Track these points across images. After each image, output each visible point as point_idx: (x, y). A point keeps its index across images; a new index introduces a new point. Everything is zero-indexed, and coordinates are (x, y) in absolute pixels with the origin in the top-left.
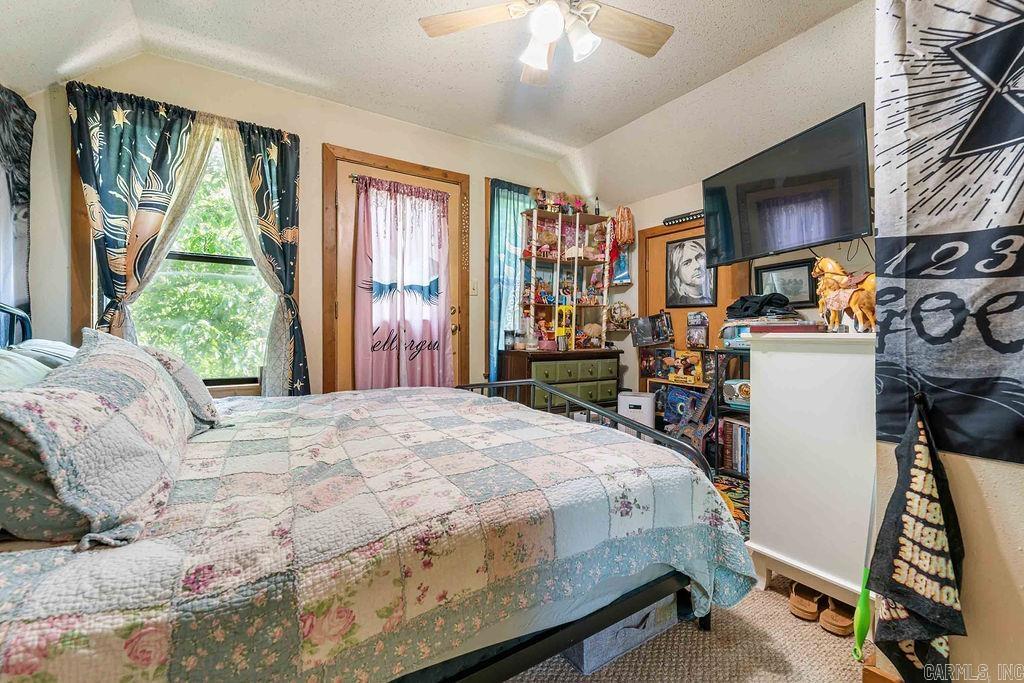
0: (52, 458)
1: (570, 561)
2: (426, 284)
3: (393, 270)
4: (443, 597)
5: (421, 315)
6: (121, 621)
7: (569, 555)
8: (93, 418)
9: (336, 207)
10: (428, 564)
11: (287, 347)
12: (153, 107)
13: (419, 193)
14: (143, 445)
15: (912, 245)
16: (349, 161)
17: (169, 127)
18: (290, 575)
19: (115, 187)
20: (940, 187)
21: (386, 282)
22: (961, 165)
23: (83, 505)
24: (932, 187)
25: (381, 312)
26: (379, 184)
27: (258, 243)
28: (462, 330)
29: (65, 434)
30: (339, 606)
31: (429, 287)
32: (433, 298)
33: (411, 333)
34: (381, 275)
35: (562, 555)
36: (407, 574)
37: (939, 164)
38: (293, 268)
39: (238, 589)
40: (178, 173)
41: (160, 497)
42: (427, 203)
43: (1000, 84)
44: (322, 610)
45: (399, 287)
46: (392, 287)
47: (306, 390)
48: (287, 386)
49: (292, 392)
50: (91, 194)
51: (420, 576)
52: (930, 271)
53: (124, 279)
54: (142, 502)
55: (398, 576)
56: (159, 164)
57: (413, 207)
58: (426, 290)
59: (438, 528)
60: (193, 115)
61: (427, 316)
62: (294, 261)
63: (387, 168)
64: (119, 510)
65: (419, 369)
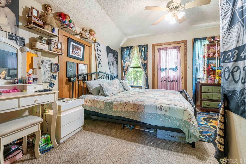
0: (103, 89)
1: (147, 113)
2: (174, 68)
3: (166, 65)
4: (127, 110)
5: (173, 75)
6: (103, 101)
7: (146, 112)
8: (107, 86)
9: (154, 55)
10: (126, 105)
11: (145, 81)
12: (129, 47)
13: (172, 48)
14: (111, 89)
15: (224, 54)
16: (157, 46)
17: (130, 50)
18: (113, 101)
19: (124, 60)
20: (227, 38)
21: (164, 68)
22: (230, 31)
23: (105, 93)
24: (226, 38)
25: (163, 74)
26: (162, 49)
27: (141, 64)
28: (185, 78)
29: (105, 87)
30: (116, 106)
31: (175, 68)
32: (176, 71)
33: (170, 79)
34: (163, 67)
35: (145, 112)
36: (123, 106)
37: (226, 32)
38: (146, 68)
39: (110, 101)
40: (131, 56)
41: (112, 94)
42: (174, 50)
43: (234, 8)
44: (115, 105)
45: (167, 69)
46: (166, 69)
47: (148, 88)
48: (145, 87)
49: (146, 89)
50: (123, 61)
51: (124, 106)
52: (226, 61)
53: (125, 71)
54: (110, 94)
55: (122, 105)
56: (129, 55)
57: (171, 51)
58: (174, 69)
59: (128, 102)
60: (133, 46)
61: (174, 75)
62: (146, 66)
63: (165, 45)
64: (108, 94)
65: (172, 86)
